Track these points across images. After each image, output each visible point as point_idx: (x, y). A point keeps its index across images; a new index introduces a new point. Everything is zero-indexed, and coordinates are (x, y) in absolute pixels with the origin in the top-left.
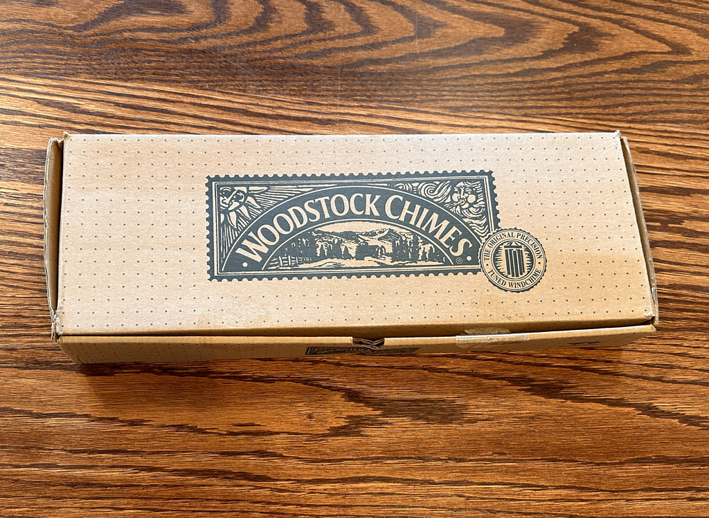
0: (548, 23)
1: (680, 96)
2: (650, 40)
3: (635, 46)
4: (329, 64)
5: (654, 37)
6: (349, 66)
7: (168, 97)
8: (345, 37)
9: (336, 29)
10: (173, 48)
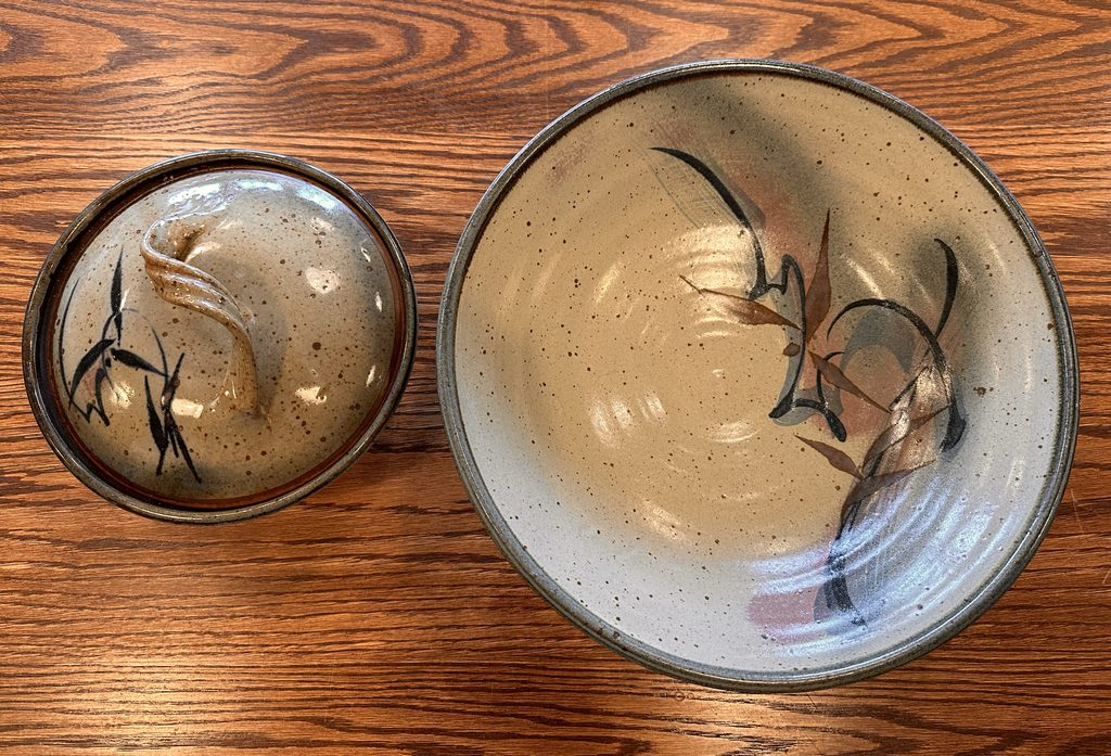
0: (777, 17)
1: (933, 88)
2: (896, 26)
3: (879, 33)
4: (535, 91)
5: (900, 21)
6: (557, 91)
7: (364, 146)
8: (550, 58)
9: (541, 49)
10: (365, 88)
